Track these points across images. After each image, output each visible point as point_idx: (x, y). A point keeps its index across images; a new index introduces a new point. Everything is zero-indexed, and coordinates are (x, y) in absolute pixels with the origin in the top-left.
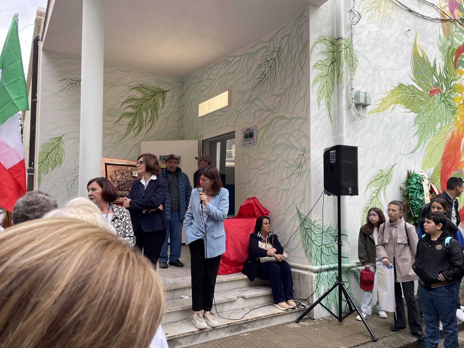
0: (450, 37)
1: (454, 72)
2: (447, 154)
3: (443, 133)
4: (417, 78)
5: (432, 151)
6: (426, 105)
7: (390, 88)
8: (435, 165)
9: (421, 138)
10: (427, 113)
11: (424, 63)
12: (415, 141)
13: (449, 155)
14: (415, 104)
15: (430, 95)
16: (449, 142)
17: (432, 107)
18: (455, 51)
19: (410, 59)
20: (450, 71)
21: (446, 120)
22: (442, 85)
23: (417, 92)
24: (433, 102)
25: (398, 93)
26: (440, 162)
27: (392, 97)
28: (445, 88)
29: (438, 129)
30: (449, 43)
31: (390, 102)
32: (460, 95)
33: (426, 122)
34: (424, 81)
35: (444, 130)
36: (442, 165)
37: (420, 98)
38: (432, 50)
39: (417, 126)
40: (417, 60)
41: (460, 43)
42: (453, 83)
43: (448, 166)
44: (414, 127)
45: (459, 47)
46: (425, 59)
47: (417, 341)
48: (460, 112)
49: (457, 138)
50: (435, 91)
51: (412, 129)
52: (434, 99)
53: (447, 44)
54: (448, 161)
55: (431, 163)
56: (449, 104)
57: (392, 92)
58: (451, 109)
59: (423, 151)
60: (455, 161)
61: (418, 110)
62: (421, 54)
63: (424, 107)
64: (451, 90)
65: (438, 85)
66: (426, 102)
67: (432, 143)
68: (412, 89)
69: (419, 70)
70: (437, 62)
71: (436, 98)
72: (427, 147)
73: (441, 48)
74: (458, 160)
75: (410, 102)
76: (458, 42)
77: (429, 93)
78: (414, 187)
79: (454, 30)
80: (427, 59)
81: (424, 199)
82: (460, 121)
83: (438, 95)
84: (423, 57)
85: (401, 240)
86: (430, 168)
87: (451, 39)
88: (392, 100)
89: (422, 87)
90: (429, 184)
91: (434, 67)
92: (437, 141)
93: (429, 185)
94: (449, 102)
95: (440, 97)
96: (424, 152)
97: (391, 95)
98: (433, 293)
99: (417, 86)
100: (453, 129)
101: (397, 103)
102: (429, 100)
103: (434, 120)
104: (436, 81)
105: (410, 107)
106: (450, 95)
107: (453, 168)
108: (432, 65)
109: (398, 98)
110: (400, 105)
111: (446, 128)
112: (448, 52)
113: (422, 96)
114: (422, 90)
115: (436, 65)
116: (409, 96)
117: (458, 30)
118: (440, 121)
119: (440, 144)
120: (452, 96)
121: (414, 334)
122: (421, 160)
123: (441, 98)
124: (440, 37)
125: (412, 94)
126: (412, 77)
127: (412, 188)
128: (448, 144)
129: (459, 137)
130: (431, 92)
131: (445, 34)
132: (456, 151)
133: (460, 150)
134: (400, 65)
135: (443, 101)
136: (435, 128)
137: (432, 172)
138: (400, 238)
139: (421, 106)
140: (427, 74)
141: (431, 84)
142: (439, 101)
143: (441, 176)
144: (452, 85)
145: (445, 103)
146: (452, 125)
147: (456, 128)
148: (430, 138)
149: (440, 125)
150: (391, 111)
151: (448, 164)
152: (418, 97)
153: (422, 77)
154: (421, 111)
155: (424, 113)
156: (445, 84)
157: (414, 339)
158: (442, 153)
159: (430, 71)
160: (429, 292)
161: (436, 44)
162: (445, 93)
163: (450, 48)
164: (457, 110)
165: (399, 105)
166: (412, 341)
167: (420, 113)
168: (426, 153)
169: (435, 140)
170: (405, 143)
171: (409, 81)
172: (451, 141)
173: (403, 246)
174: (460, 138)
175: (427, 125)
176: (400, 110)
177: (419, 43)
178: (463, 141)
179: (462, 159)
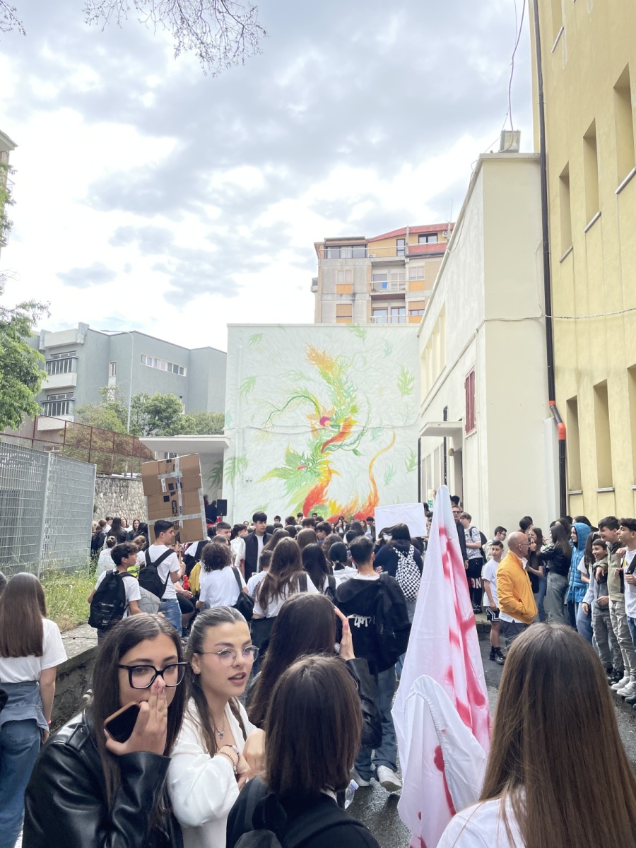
1: (320, 455)
2: (310, 496)
3: (307, 487)
4: (288, 463)
10: (295, 478)
11: (294, 456)
14: (286, 475)
17: (299, 475)
18: (323, 444)
19: (283, 455)
20: (316, 455)
26: (304, 501)
28: (311, 465)
30: (318, 441)
32: (325, 466)
34: (293, 464)
41: (328, 438)
45: (327, 441)
50: (302, 467)
51: (283, 486)
52: (301, 471)
53: (315, 442)
56: (315, 472)
62: (292, 452)
63: (293, 476)
67: (298, 492)
69: (290, 460)
70: (306, 453)
74: (321, 499)
75: (282, 475)
77: (297, 469)
82: (324, 479)
83: (304, 469)
88: (269, 476)
91: (302, 456)
99: (288, 467)
100: (317, 484)
102: (297, 472)
103: (300, 481)
109: (274, 474)
110: (275, 477)
111: (311, 484)
112: (316, 446)
113: (291, 471)
116: (281, 472)
119: (305, 492)
120: (318, 467)
125: (284, 471)
126: (284, 463)
128: (311, 491)
129: (322, 487)
132: (318, 495)
133: (322, 494)
140: (296, 460)
141: (299, 464)
144: (318, 462)
145: (311, 472)
147: (320, 483)
148: (296, 490)
150: (269, 480)
151: (311, 501)
152: (288, 472)
156: (311, 462)
158: (306, 496)
159: (299, 458)
169: (301, 490)
170: (277, 493)
172: (314, 490)
175: (294, 484)
177: (291, 447)
178: (326, 489)
179: (325, 498)
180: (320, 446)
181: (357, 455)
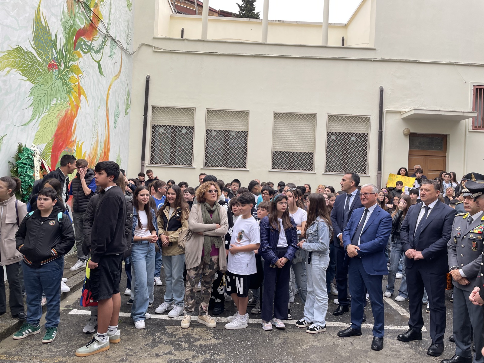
0: (73, 16)
1: (73, 52)
2: (60, 132)
3: (57, 110)
4: (37, 46)
5: (45, 126)
6: (44, 78)
7: (6, 48)
8: (47, 141)
9: (36, 111)
10: (44, 86)
11: (45, 33)
12: (29, 113)
13: (62, 133)
14: (32, 73)
15: (49, 68)
16: (62, 120)
17: (49, 81)
18: (76, 32)
19: (32, 23)
20: (69, 50)
21: (61, 98)
22: (61, 61)
23: (36, 61)
24: (51, 77)
25: (15, 56)
26: (52, 139)
27: (8, 58)
28: (63, 66)
29: (53, 105)
30: (72, 22)
31: (6, 63)
32: (76, 77)
33: (42, 95)
34: (43, 52)
35: (59, 107)
36: (54, 142)
37: (37, 69)
38: (55, 23)
39: (32, 97)
40: (39, 28)
41: (81, 26)
42: (71, 63)
43: (60, 143)
44: (29, 98)
45: (80, 30)
46: (47, 29)
47: (18, 323)
48: (75, 93)
49: (70, 118)
50: (53, 66)
51: (27, 99)
52: (52, 73)
53: (69, 22)
54: (60, 138)
55: (43, 138)
56: (66, 83)
57: (9, 53)
58: (67, 88)
59: (37, 124)
60: (66, 140)
61: (35, 81)
62: (43, 23)
63: (42, 79)
64: (69, 69)
65: (58, 60)
66: (43, 75)
67: (47, 119)
68: (31, 57)
69: (39, 38)
70: (59, 37)
71: (54, 73)
72: (41, 121)
73: (64, 24)
74: (69, 139)
75: (27, 70)
76: (80, 24)
77: (47, 66)
78: (24, 162)
79: (77, 11)
80: (49, 30)
81: (34, 175)
82: (74, 101)
83: (56, 71)
84: (46, 26)
85: (10, 220)
86: (42, 144)
87: (73, 18)
88: (8, 62)
89: (41, 58)
90: (40, 159)
91: (55, 41)
92: (51, 117)
93: (40, 161)
94: (66, 80)
95: (58, 73)
96: (37, 126)
97: (7, 56)
98: (41, 270)
99: (36, 55)
100: (67, 108)
101: (13, 67)
102: (47, 73)
103: (50, 95)
104: (56, 56)
105: (27, 75)
106: (68, 74)
107: (64, 146)
108: (53, 38)
109: (15, 62)
110: (16, 71)
111: (61, 106)
112: (70, 30)
113: (40, 67)
114: (41, 60)
115: (57, 39)
116: (27, 63)
117: (80, 12)
118: (56, 98)
119: (54, 121)
120: (69, 75)
121: (15, 316)
122: (34, 134)
123: (58, 75)
124: (63, 12)
125: (31, 62)
126: (32, 43)
127: (22, 163)
128: (61, 121)
129: (72, 116)
130: (50, 65)
131: (68, 10)
132: (68, 130)
133: (71, 129)
134: (20, 25)
135: (60, 78)
136: (50, 104)
137: (44, 148)
138: (8, 218)
139: (39, 77)
140: (47, 45)
141: (50, 57)
142: (57, 77)
143: (52, 153)
144: (70, 64)
145: (62, 80)
146: (67, 104)
147: (70, 108)
148: (44, 113)
149: (55, 102)
150: (6, 74)
151: (60, 141)
152: (36, 66)
153: (42, 47)
154: (38, 82)
155: (40, 85)
156: (63, 61)
157: (14, 322)
158: (55, 130)
159: (51, 44)
160: (37, 270)
161: (59, 18)
162: (63, 71)
163: (71, 27)
164: (72, 91)
165: (16, 69)
166: (13, 324)
167: (37, 84)
168: (39, 127)
169: (49, 116)
170: (19, 113)
171: (28, 46)
172: (64, 120)
173: (11, 226)
174: (73, 118)
175: (43, 99)
176: (16, 75)
177: (43, 10)
178: (75, 121)
179: (73, 139)
180: (73, 35)
181: (100, 74)
